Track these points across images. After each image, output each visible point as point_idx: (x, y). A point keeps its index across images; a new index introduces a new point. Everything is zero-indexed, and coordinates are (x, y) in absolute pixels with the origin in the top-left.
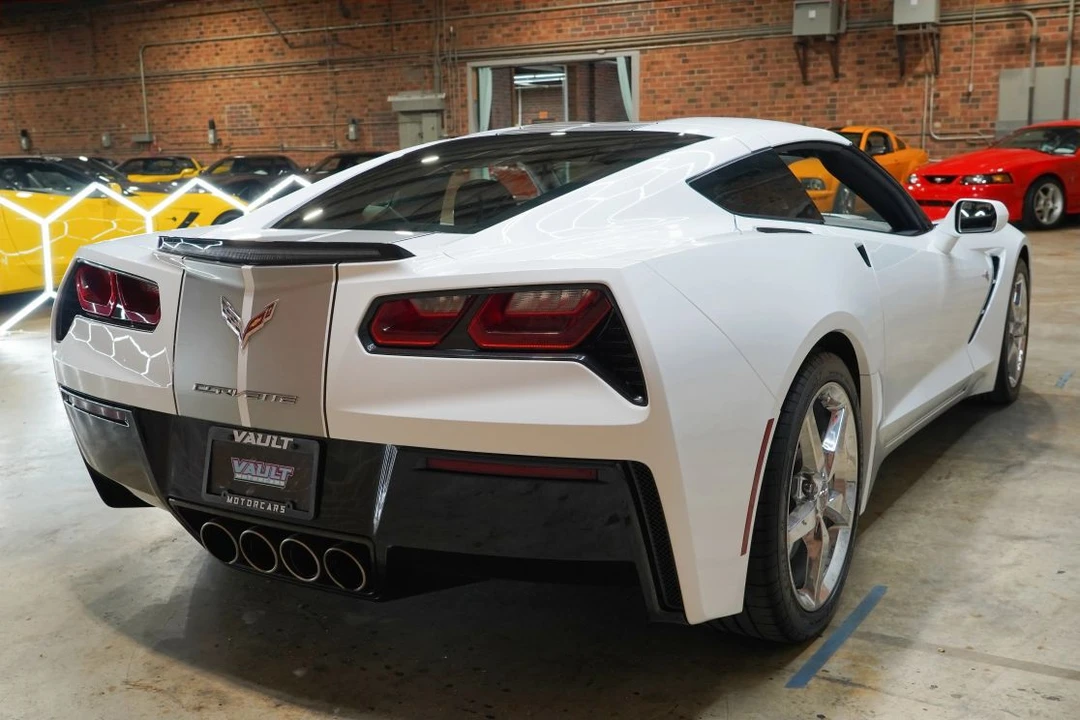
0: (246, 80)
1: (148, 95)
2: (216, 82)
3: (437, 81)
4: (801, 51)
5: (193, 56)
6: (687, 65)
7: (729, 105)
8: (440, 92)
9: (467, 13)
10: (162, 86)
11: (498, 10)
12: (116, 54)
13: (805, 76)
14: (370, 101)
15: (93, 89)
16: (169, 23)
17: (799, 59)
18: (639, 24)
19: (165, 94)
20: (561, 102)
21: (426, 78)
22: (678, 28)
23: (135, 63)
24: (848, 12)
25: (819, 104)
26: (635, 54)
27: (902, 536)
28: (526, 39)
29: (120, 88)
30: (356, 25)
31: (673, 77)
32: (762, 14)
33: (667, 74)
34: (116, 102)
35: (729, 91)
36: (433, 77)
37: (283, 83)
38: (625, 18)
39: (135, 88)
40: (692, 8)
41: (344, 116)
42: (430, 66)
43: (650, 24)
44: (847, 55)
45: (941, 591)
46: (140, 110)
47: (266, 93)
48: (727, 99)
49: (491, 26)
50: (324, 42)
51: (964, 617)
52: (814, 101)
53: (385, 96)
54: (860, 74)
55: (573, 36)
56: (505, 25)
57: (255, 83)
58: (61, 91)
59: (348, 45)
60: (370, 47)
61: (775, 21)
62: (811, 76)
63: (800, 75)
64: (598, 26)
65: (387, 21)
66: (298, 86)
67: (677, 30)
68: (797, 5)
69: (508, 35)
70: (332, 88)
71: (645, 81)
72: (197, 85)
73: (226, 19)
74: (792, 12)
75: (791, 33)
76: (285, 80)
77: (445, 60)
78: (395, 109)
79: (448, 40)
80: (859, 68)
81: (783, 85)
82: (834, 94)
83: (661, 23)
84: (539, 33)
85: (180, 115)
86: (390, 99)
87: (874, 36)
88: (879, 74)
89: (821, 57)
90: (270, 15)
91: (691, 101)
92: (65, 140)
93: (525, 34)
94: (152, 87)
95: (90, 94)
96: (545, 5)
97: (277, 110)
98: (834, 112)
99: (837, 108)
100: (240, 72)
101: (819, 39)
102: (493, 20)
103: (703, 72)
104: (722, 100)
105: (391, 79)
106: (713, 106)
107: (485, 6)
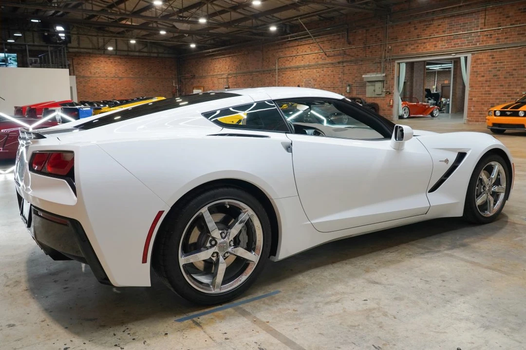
0: (312, 70)
1: (278, 76)
2: (301, 71)
3: (382, 69)
5: (294, 61)
6: (494, 59)
7: (513, 78)
8: (384, 73)
9: (397, 41)
10: (283, 73)
11: (410, 39)
12: (269, 61)
14: (356, 77)
15: (261, 74)
16: (287, 49)
18: (472, 42)
19: (284, 75)
20: (450, 77)
21: (378, 67)
22: (491, 43)
23: (275, 65)
26: (469, 56)
27: (326, 273)
28: (421, 50)
29: (270, 73)
30: (353, 47)
31: (486, 65)
33: (484, 64)
34: (268, 79)
35: (514, 71)
36: (381, 67)
37: (325, 70)
38: (466, 39)
39: (274, 73)
40: (498, 34)
41: (346, 83)
42: (380, 63)
43: (478, 42)
45: (299, 298)
46: (275, 81)
47: (318, 75)
48: (512, 75)
49: (407, 45)
50: (340, 54)
51: (289, 310)
53: (362, 75)
55: (442, 48)
56: (412, 45)
57: (315, 70)
58: (251, 75)
59: (349, 55)
60: (357, 56)
64: (453, 43)
65: (365, 45)
66: (330, 72)
67: (490, 44)
69: (414, 49)
71: (473, 67)
72: (294, 72)
73: (306, 46)
76: (325, 69)
77: (386, 60)
78: (365, 80)
79: (388, 52)
83: (482, 41)
84: (427, 47)
85: (288, 83)
86: (363, 76)
90: (321, 45)
91: (494, 76)
93: (420, 48)
94: (280, 73)
95: (260, 76)
96: (431, 36)
97: (321, 81)
100: (309, 66)
102: (408, 43)
103: (501, 62)
104: (510, 75)
105: (364, 68)
106: (505, 78)
107: (404, 37)
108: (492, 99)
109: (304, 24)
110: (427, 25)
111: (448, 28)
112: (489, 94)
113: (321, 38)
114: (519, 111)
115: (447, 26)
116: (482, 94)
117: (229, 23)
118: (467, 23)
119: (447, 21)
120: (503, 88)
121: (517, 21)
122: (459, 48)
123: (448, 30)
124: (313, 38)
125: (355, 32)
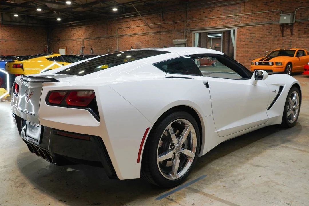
0: (140, 37)
1: (118, 40)
2: (133, 37)
3: (185, 37)
4: (282, 28)
5: (128, 31)
6: (250, 32)
7: (261, 42)
8: (185, 39)
9: (193, 19)
10: (121, 38)
11: (201, 18)
12: (112, 31)
13: (283, 35)
14: (168, 41)
15: (106, 39)
16: (123, 23)
17: (281, 30)
18: (237, 21)
19: (122, 40)
20: (221, 42)
21: (182, 36)
22: (248, 22)
23: (115, 33)
24: (296, 17)
25: (286, 42)
26: (236, 29)
27: (224, 162)
28: (208, 25)
29: (112, 38)
30: (166, 23)
31: (246, 35)
32: (271, 18)
33: (244, 34)
34: (111, 42)
35: (261, 39)
36: (184, 35)
37: (148, 37)
38: (233, 20)
39: (115, 38)
40: (252, 17)
41: (162, 45)
42: (183, 33)
43: (240, 21)
44: (295, 29)
45: (220, 178)
46: (116, 43)
47: (144, 40)
48: (260, 41)
49: (199, 22)
50: (158, 27)
51: (220, 186)
52: (285, 41)
53: (172, 40)
54: (299, 34)
55: (220, 25)
56: (202, 22)
57: (142, 37)
58: (100, 39)
59: (164, 28)
60: (169, 28)
61: (275, 20)
62: (284, 35)
63: (281, 34)
64: (226, 22)
65: (173, 21)
66: (152, 38)
67: (247, 23)
68: (281, 15)
69: (203, 25)
70: (159, 38)
71: (238, 36)
72: (128, 38)
73: (136, 22)
74: (279, 17)
75: (279, 23)
76: (149, 36)
77: (187, 31)
78: (174, 43)
79: (188, 26)
80: (299, 32)
81: (276, 37)
82: (291, 39)
83: (243, 21)
84: (211, 24)
85: (125, 45)
86: (173, 41)
87: (303, 23)
88: (304, 34)
89: (287, 29)
90: (146, 21)
91: (250, 41)
92: (100, 51)
94: (119, 38)
95: (106, 40)
96: (213, 17)
97: (146, 44)
98: (291, 44)
99: (292, 43)
100: (139, 34)
101: (287, 24)
102: (200, 21)
103: (254, 34)
104: (259, 41)
105: (173, 36)
106: (256, 43)
107: (197, 17)
108: (249, 55)
109: (136, 7)
110: (211, 10)
111: (223, 13)
112: (248, 52)
113: (146, 16)
114: (269, 62)
115: (223, 11)
116: (244, 52)
117: (85, 4)
118: (234, 10)
119: (222, 8)
120: (255, 49)
121: (262, 9)
122: (229, 24)
123: (223, 14)
124: (141, 16)
125: (167, 14)
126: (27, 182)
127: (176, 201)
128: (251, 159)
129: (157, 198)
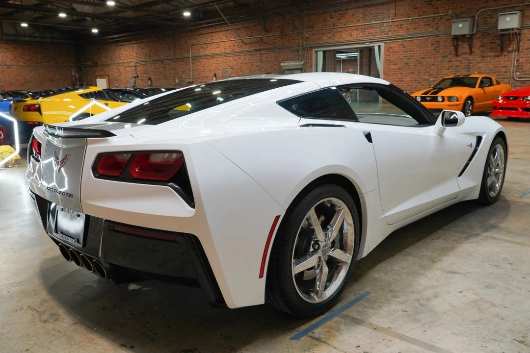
0: (228, 58)
1: (192, 64)
2: (217, 59)
3: (300, 57)
4: (455, 42)
5: (209, 48)
6: (404, 48)
7: (422, 65)
8: (302, 61)
9: (313, 29)
10: (198, 61)
11: (326, 27)
12: (182, 48)
13: (457, 53)
14: (274, 65)
15: (173, 62)
16: (201, 36)
17: (454, 45)
18: (384, 32)
19: (199, 64)
21: (296, 55)
22: (402, 32)
23: (188, 52)
24: (477, 24)
25: (463, 65)
26: (382, 44)
27: (396, 268)
28: (337, 39)
29: (183, 61)
30: (270, 35)
31: (398, 54)
32: (438, 26)
33: (396, 52)
34: (181, 67)
35: (423, 60)
36: (299, 55)
37: (242, 58)
38: (379, 29)
39: (188, 61)
40: (407, 24)
41: (264, 71)
42: (298, 51)
43: (390, 31)
44: (477, 43)
45: (395, 297)
46: (190, 69)
48: (421, 63)
49: (323, 34)
50: (257, 42)
51: (398, 311)
52: (460, 64)
53: (281, 63)
54: (482, 52)
55: (356, 37)
56: (329, 33)
57: (231, 59)
58: (162, 63)
59: (267, 43)
60: (275, 43)
61: (444, 29)
62: (459, 53)
63: (454, 52)
64: (367, 33)
65: (282, 33)
66: (247, 60)
67: (401, 34)
68: (454, 22)
69: (330, 38)
70: (260, 60)
71: (386, 55)
72: (210, 60)
73: (221, 34)
74: (451, 25)
75: (450, 34)
76: (242, 57)
77: (304, 48)
78: (284, 68)
79: (305, 40)
80: (482, 49)
81: (446, 57)
82: (470, 60)
84: (342, 36)
85: (204, 71)
86: (282, 64)
87: (489, 35)
88: (490, 52)
89: (464, 44)
90: (237, 32)
91: (405, 64)
92: (163, 81)
93: (336, 37)
94: (194, 61)
95: (172, 64)
96: (345, 25)
97: (239, 69)
98: (470, 68)
99: (471, 67)
100: (225, 54)
101: (464, 36)
102: (324, 31)
103: (411, 51)
104: (419, 63)
105: (282, 56)
106: (415, 66)
107: (321, 26)
108: (405, 86)
109: (220, 10)
110: (342, 14)
111: (362, 18)
112: (401, 81)
113: (237, 25)
114: (438, 96)
115: (361, 16)
116: (395, 81)
117: (137, 6)
118: (379, 13)
119: (360, 10)
120: (414, 75)
121: (424, 12)
122: (372, 37)
123: (362, 19)
124: (229, 24)
125: (272, 20)
126: (61, 312)
127: (327, 342)
128: (439, 260)
129: (292, 336)
